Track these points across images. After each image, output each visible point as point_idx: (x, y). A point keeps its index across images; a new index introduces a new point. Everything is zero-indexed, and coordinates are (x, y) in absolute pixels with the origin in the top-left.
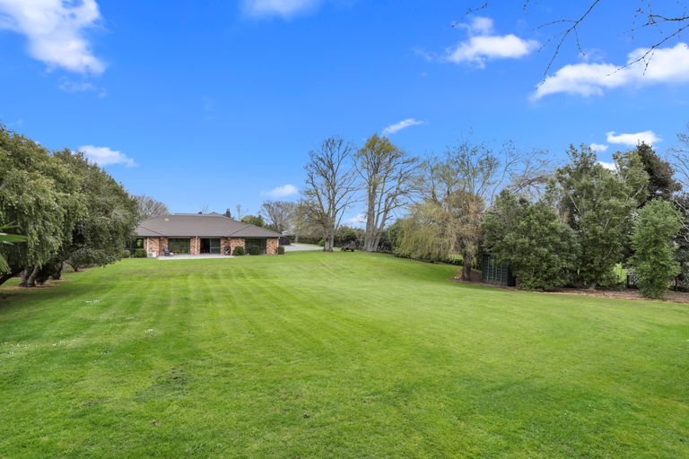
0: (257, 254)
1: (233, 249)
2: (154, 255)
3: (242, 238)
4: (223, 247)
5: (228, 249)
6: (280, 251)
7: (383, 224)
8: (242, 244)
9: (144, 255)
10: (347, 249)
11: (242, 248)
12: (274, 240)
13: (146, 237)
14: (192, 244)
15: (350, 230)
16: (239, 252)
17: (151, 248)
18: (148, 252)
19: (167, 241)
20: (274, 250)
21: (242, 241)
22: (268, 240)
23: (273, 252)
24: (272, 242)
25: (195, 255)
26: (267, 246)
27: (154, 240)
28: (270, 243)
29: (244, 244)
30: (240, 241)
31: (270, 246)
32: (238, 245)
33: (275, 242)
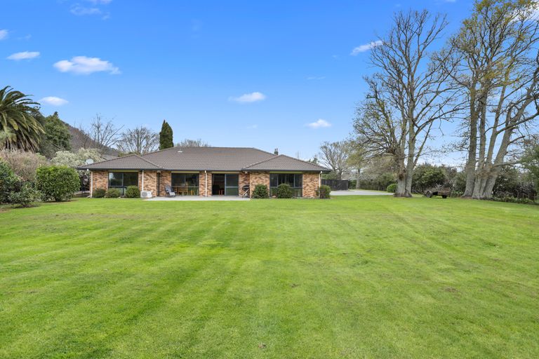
0: (287, 197)
1: (252, 188)
2: (149, 195)
3: (266, 172)
4: (241, 186)
5: (246, 188)
6: (323, 194)
7: (503, 151)
8: (265, 181)
9: (136, 195)
10: (436, 194)
11: (265, 188)
12: (314, 176)
13: (141, 171)
14: (201, 181)
15: (435, 168)
16: (261, 193)
17: (147, 185)
18: (142, 191)
19: (169, 178)
20: (313, 192)
21: (266, 177)
22: (304, 176)
23: (312, 194)
24: (311, 180)
25: (205, 196)
26: (303, 186)
27: (150, 174)
28: (308, 180)
29: (269, 182)
30: (263, 178)
31: (308, 185)
32: (261, 183)
33: (316, 179)
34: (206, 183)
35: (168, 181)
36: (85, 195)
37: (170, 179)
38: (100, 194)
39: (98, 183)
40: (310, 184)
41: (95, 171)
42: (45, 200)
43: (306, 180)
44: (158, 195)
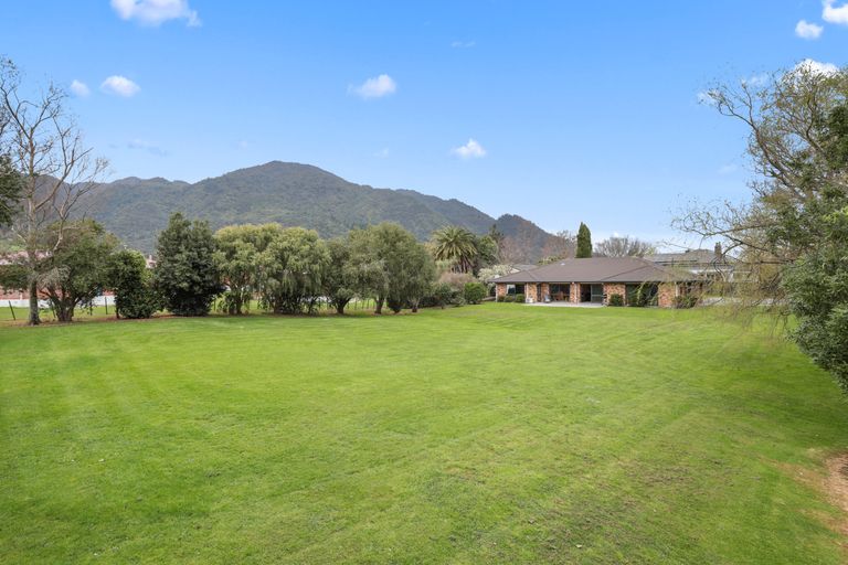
1: (609, 298)
2: (531, 301)
3: (622, 283)
9: (523, 301)
12: (671, 287)
13: (526, 283)
14: (571, 290)
16: (616, 301)
17: (530, 294)
18: (527, 298)
19: (548, 288)
20: (670, 301)
21: (622, 288)
22: (660, 287)
23: (668, 303)
24: (669, 290)
25: (575, 302)
26: (659, 296)
27: (533, 286)
28: (665, 290)
29: (624, 292)
30: (619, 288)
31: (664, 295)
32: (617, 293)
33: (674, 290)
34: (575, 292)
36: (493, 300)
38: (501, 299)
39: (500, 292)
40: (666, 294)
41: (499, 284)
42: (469, 303)
43: (663, 291)
44: (539, 301)
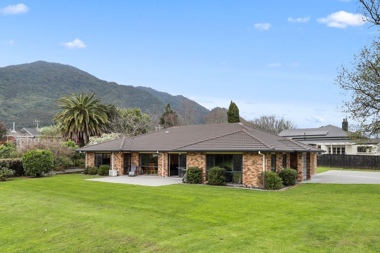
3: (202, 152)
8: (201, 163)
11: (201, 171)
12: (257, 158)
14: (159, 162)
20: (256, 178)
21: (202, 158)
22: (244, 157)
23: (255, 181)
24: (254, 163)
26: (244, 170)
27: (117, 155)
28: (249, 162)
29: (204, 164)
30: (199, 159)
31: (249, 169)
32: (197, 165)
33: (260, 162)
34: (163, 163)
35: (136, 161)
37: (138, 159)
39: (90, 161)
40: (252, 168)
41: (88, 152)
43: (247, 163)
